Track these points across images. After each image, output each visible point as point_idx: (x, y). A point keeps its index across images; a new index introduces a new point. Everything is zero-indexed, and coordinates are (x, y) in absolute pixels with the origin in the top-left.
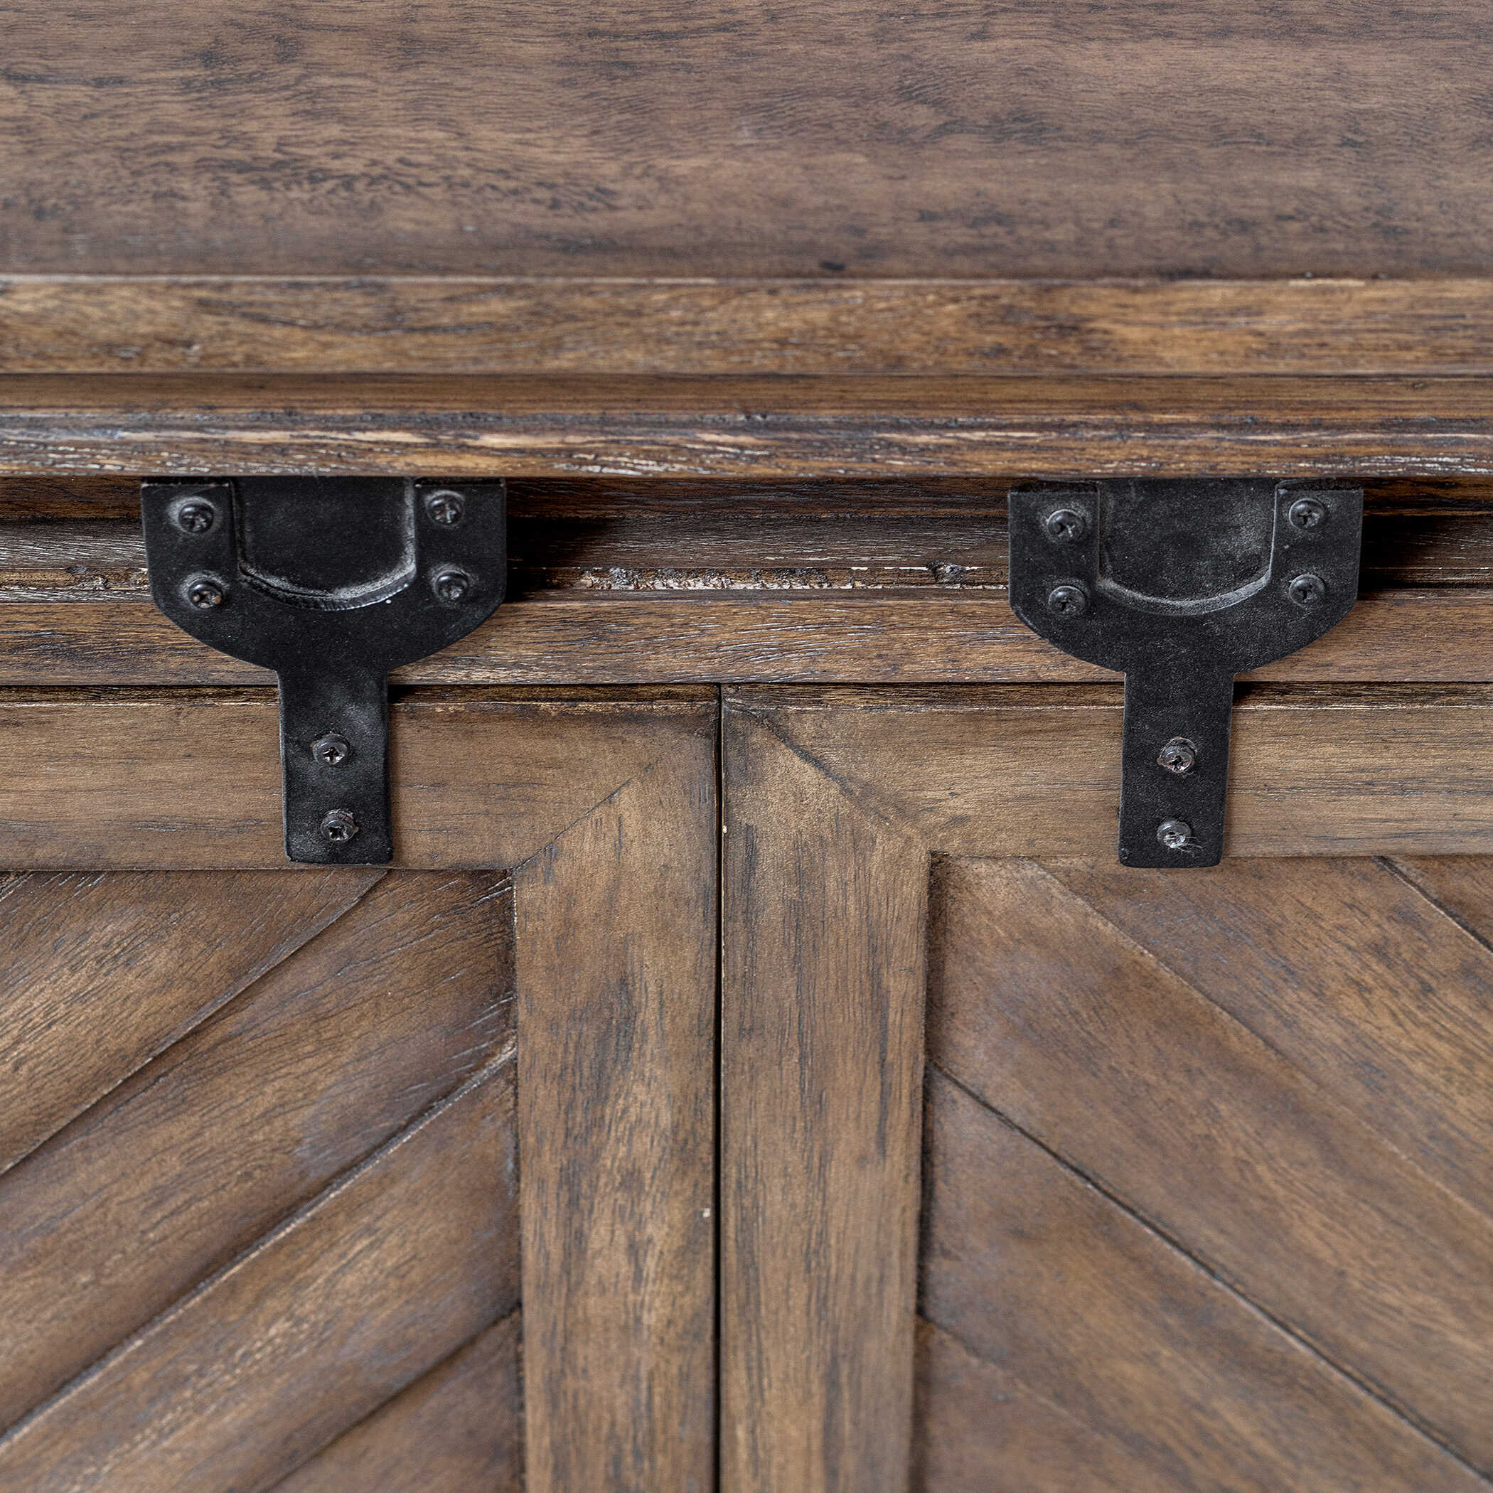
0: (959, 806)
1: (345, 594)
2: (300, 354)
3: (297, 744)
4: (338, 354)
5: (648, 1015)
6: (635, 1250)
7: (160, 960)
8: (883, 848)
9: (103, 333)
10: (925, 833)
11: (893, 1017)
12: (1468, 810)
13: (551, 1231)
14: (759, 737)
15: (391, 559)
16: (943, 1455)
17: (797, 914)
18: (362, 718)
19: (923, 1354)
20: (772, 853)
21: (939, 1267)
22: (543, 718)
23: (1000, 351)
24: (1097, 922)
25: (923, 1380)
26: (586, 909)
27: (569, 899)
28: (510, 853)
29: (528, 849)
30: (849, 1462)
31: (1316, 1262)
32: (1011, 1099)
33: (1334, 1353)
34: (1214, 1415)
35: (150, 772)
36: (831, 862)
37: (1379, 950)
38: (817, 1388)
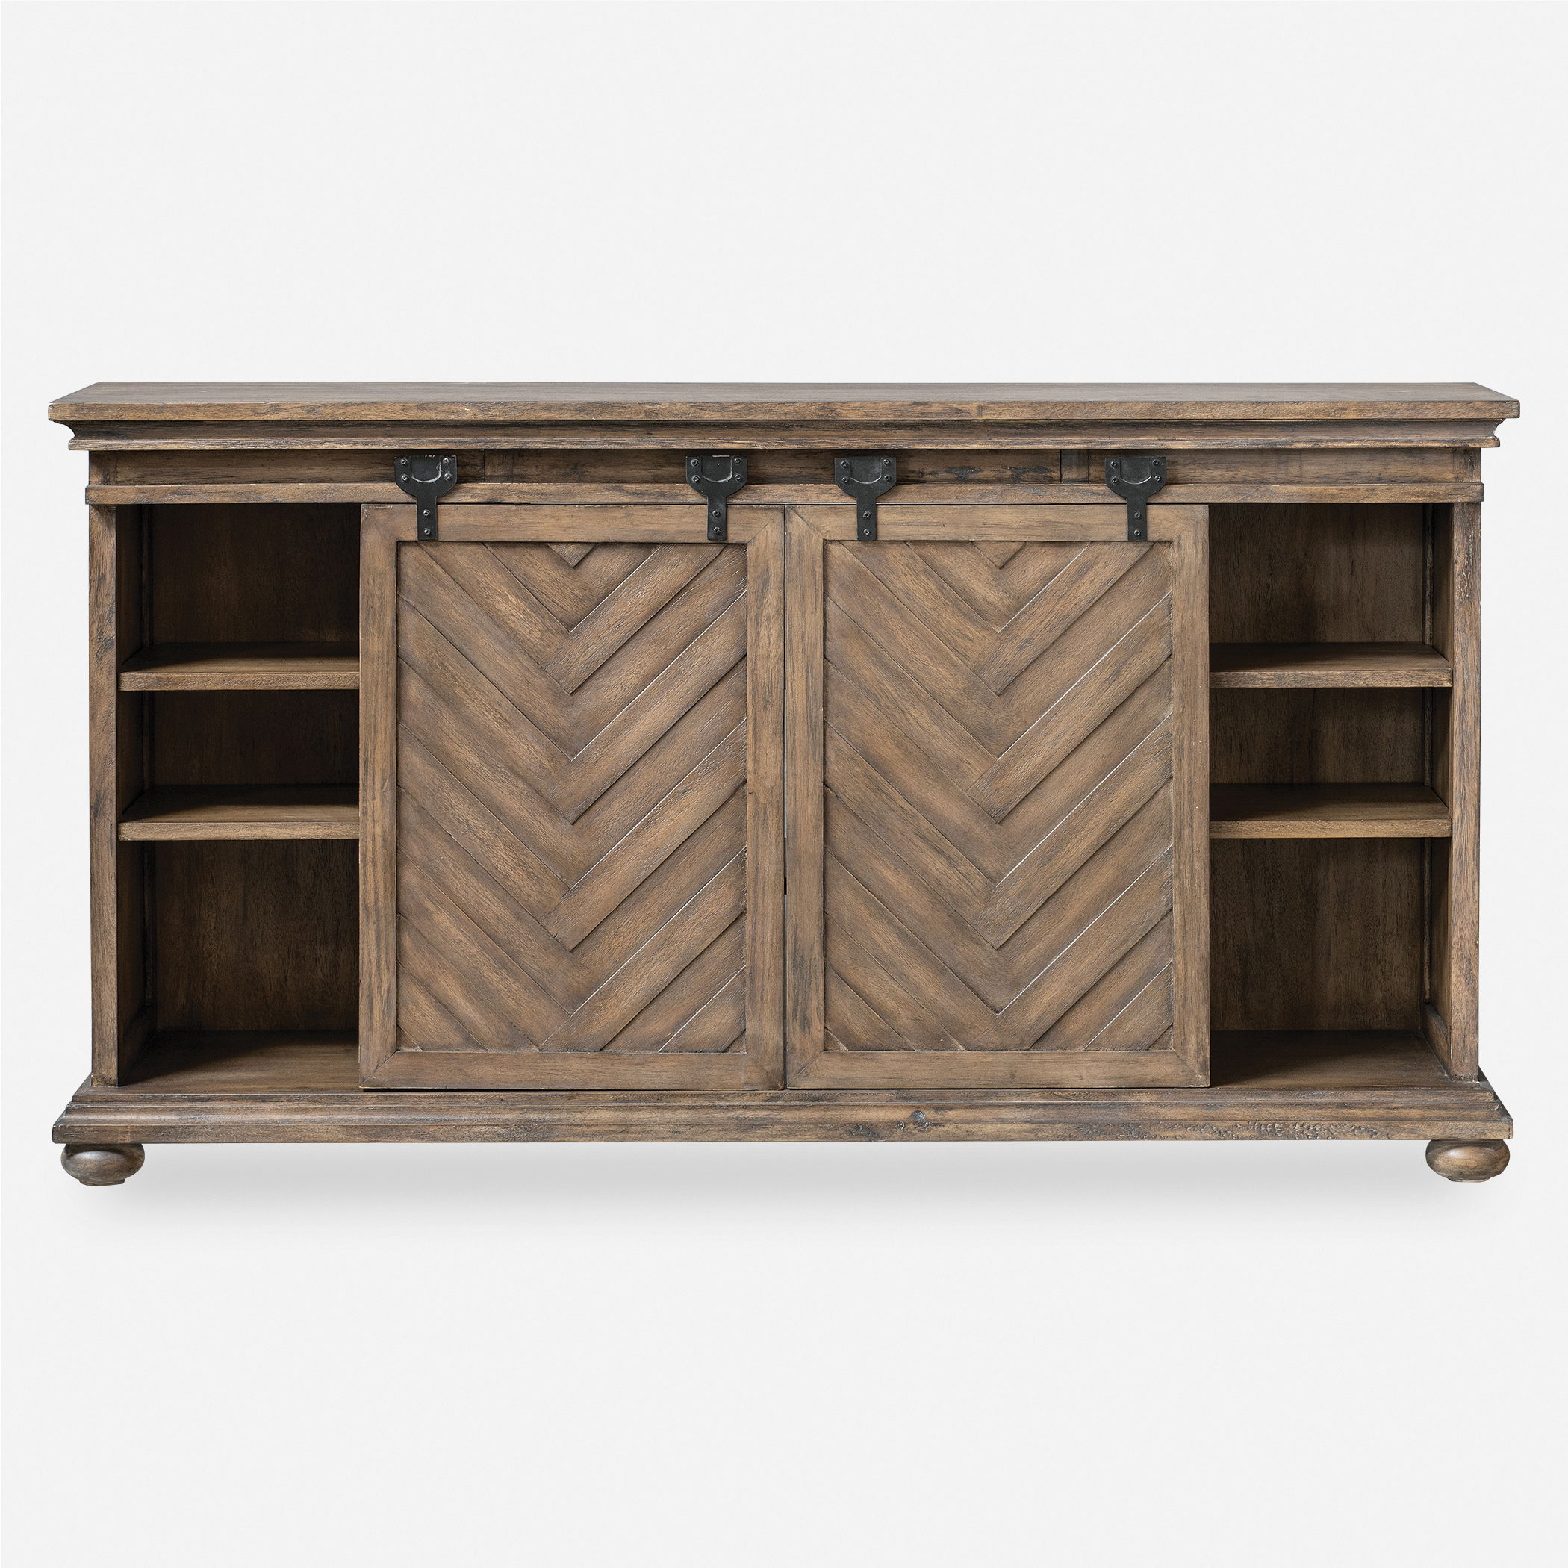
0: (828, 528)
1: (720, 481)
2: (707, 416)
3: (710, 512)
4: (713, 416)
5: (772, 578)
6: (769, 637)
7: (683, 566)
8: (815, 537)
9: (676, 412)
10: (822, 534)
11: (817, 578)
12: (921, 530)
13: (753, 632)
14: (792, 512)
15: (728, 475)
16: (831, 698)
17: (799, 551)
18: (722, 507)
19: (825, 669)
20: (794, 539)
21: (828, 643)
22: (753, 509)
23: (822, 415)
24: (855, 559)
25: (826, 676)
26: (761, 552)
27: (758, 550)
28: (747, 539)
29: (751, 538)
30: (811, 693)
31: (902, 646)
32: (841, 603)
33: (907, 669)
34: (884, 685)
35: (684, 520)
36: (805, 541)
37: (908, 565)
38: (804, 673)
